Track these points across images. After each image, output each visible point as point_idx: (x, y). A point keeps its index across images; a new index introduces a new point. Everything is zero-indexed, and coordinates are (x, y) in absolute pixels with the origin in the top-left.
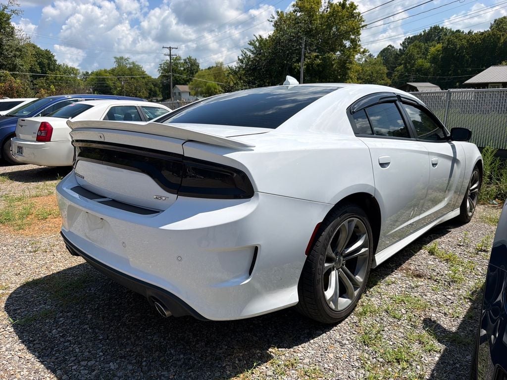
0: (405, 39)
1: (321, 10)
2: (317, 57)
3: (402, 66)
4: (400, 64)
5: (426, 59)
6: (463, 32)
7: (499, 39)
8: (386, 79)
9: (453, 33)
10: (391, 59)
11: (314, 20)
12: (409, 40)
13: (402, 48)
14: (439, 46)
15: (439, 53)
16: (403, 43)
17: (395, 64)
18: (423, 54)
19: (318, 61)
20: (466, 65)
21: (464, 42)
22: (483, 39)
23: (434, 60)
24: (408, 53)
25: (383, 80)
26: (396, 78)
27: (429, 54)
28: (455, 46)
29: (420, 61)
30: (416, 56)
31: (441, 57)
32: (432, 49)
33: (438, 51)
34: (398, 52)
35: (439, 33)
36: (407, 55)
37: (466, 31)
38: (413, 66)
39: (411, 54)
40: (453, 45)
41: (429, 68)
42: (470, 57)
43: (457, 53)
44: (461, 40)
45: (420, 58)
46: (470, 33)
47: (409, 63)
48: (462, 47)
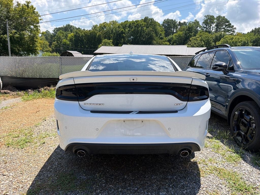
0: (55, 29)
1: (14, 6)
2: (16, 33)
3: (56, 42)
4: (54, 41)
5: (67, 39)
6: (81, 29)
7: (96, 34)
8: (49, 48)
9: (77, 29)
10: (49, 38)
11: (11, 11)
12: (57, 29)
13: (54, 33)
14: (72, 34)
15: (73, 37)
16: (54, 30)
17: (51, 40)
18: (65, 37)
19: (17, 35)
20: (85, 44)
21: (83, 33)
22: (90, 33)
23: (71, 40)
24: (58, 36)
25: (47, 48)
26: (53, 47)
27: (68, 37)
28: (79, 35)
29: (64, 40)
30: (62, 38)
31: (74, 39)
32: (69, 35)
33: (72, 36)
34: (52, 34)
35: (70, 28)
36: (57, 37)
37: (83, 29)
38: (61, 42)
39: (60, 36)
40: (78, 34)
41: (69, 44)
42: (86, 41)
43: (81, 38)
44: (81, 32)
45: (64, 39)
46: (84, 29)
47: (59, 41)
48: (82, 36)
